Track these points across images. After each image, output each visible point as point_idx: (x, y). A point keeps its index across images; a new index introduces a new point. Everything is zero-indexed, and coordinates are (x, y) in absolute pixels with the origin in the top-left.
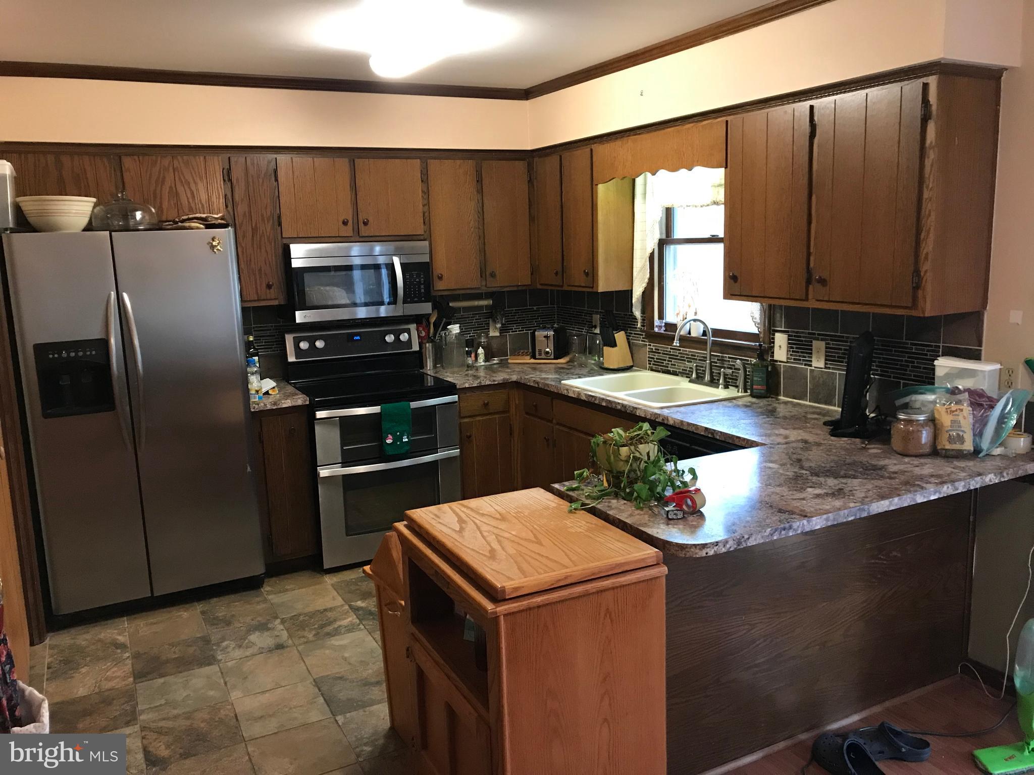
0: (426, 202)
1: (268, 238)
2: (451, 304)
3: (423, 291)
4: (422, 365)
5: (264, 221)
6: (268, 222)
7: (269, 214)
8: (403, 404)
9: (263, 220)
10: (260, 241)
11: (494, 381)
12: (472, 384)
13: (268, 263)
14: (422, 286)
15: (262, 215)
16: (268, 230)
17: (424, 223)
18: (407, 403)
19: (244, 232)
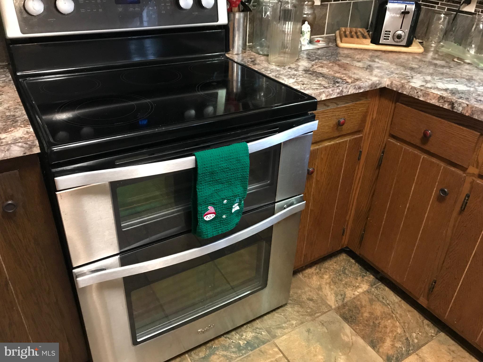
4: (227, 47)
8: (236, 147)
11: (360, 88)
12: (331, 95)
18: (243, 144)
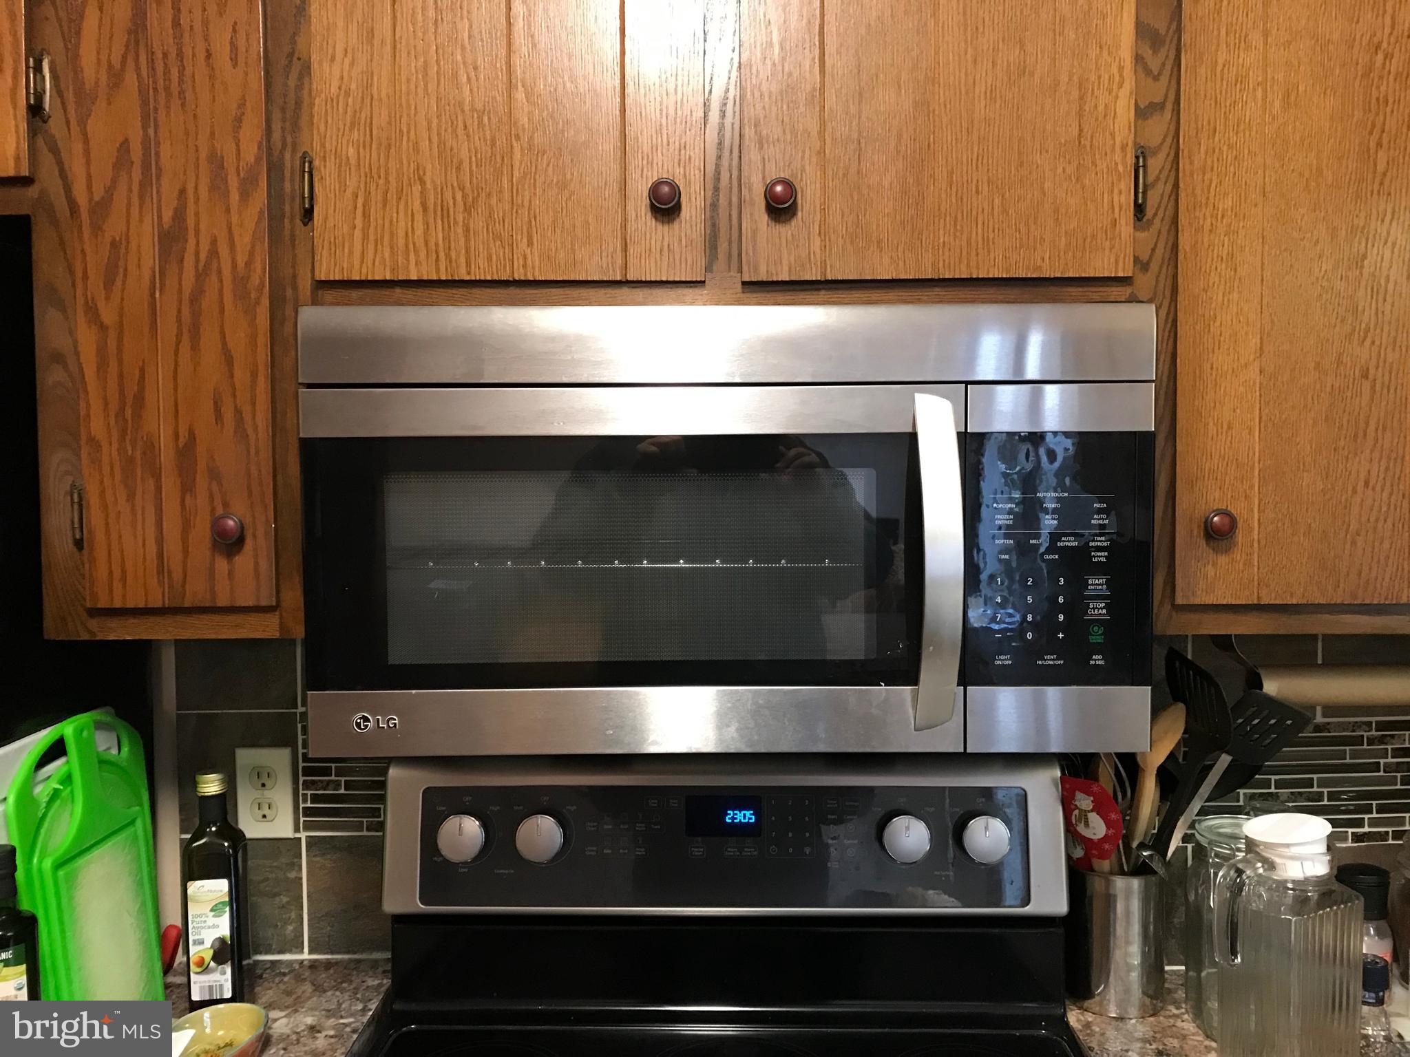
0: (1157, 91)
1: (241, 282)
2: (1271, 687)
3: (1098, 609)
5: (226, 194)
6: (245, 195)
7: (250, 152)
9: (218, 186)
10: (195, 299)
13: (228, 415)
14: (1097, 583)
15: (217, 162)
16: (244, 240)
17: (1139, 209)
19: (114, 245)
